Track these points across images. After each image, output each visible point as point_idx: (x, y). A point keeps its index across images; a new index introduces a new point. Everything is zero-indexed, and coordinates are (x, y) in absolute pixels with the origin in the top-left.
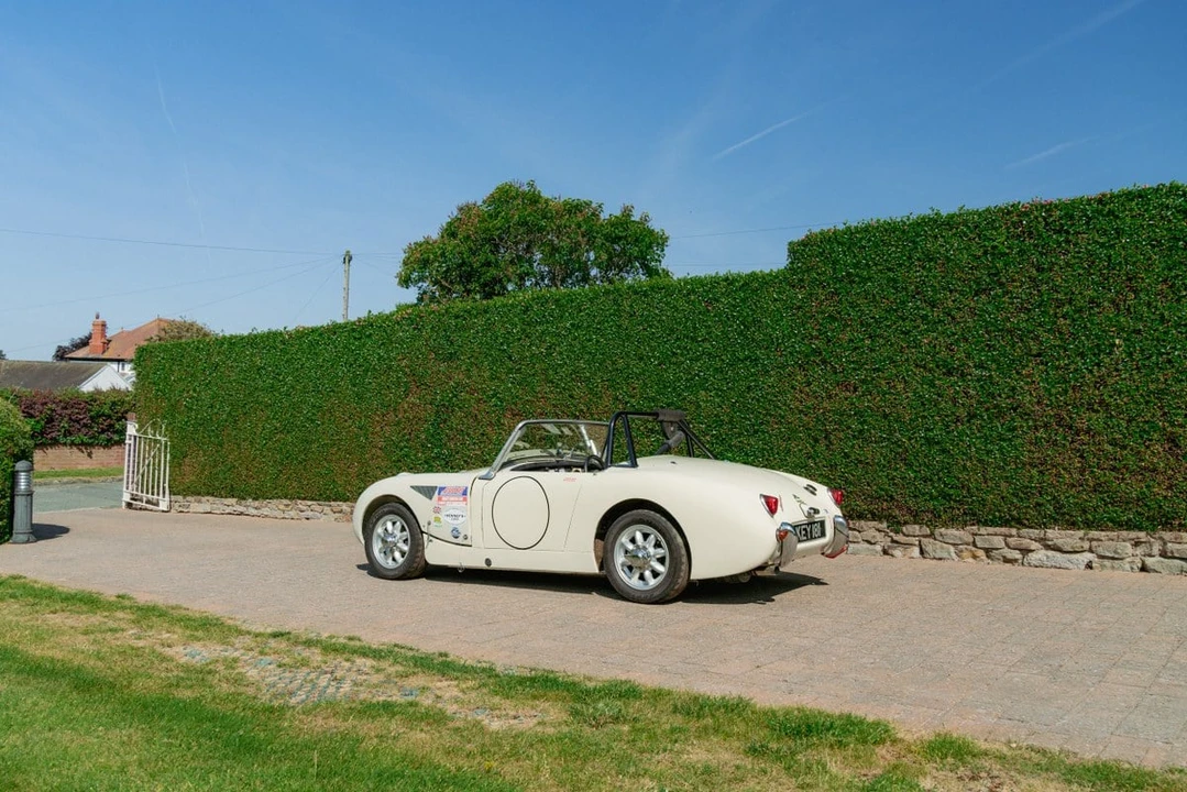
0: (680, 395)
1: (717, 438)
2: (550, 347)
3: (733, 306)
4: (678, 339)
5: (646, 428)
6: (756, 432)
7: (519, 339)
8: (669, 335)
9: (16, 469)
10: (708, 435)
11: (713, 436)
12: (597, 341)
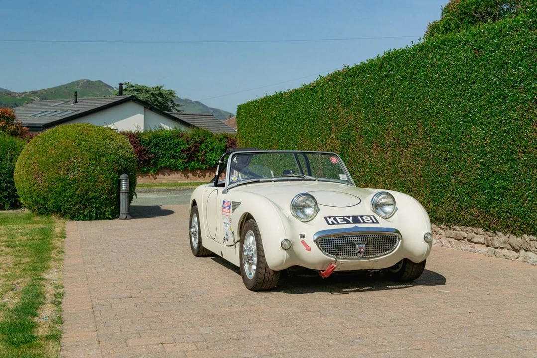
0: (460, 129)
1: (484, 165)
2: (392, 94)
3: (491, 51)
4: (458, 83)
5: (442, 157)
6: (508, 160)
7: (378, 90)
8: (453, 80)
9: (120, 178)
10: (478, 162)
11: (481, 163)
12: (415, 88)
